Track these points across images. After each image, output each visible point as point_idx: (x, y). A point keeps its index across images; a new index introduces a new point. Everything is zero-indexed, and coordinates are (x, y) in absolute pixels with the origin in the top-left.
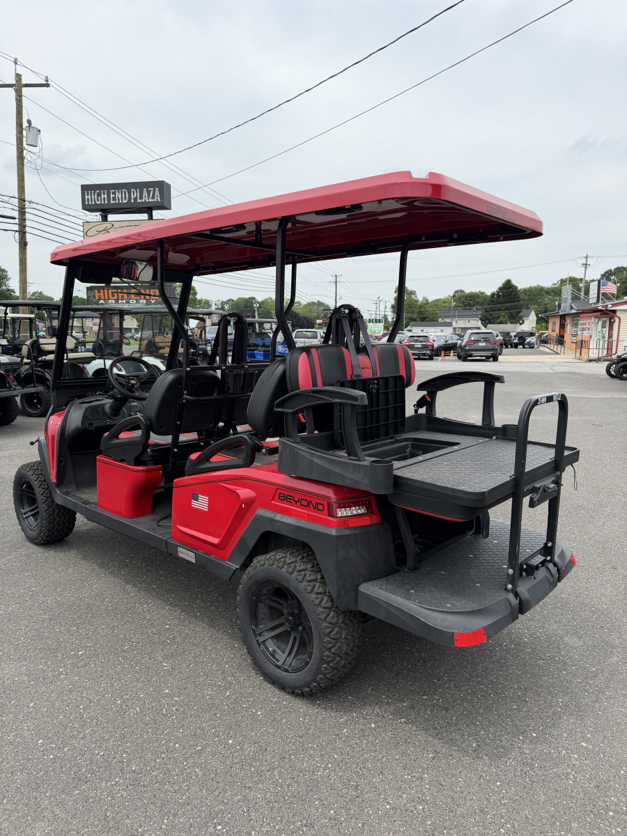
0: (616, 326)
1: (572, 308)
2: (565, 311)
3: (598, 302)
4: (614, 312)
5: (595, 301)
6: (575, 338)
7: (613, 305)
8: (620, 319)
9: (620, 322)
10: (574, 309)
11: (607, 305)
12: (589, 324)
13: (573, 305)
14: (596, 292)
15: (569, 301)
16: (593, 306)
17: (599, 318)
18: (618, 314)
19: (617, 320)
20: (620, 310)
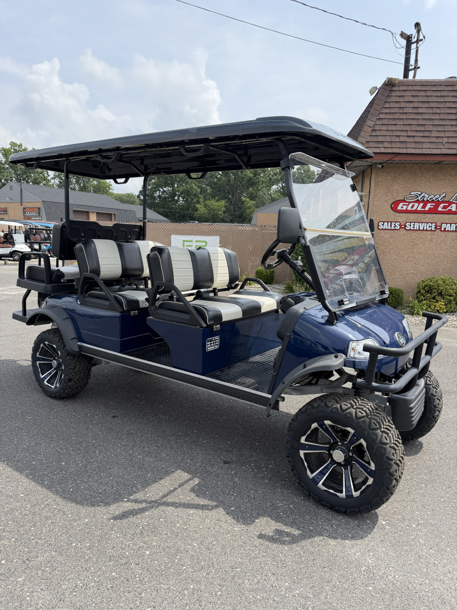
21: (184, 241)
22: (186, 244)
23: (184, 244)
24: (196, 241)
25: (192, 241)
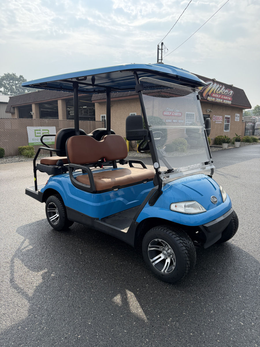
21: (35, 130)
22: (37, 132)
23: (35, 132)
24: (43, 130)
25: (40, 130)
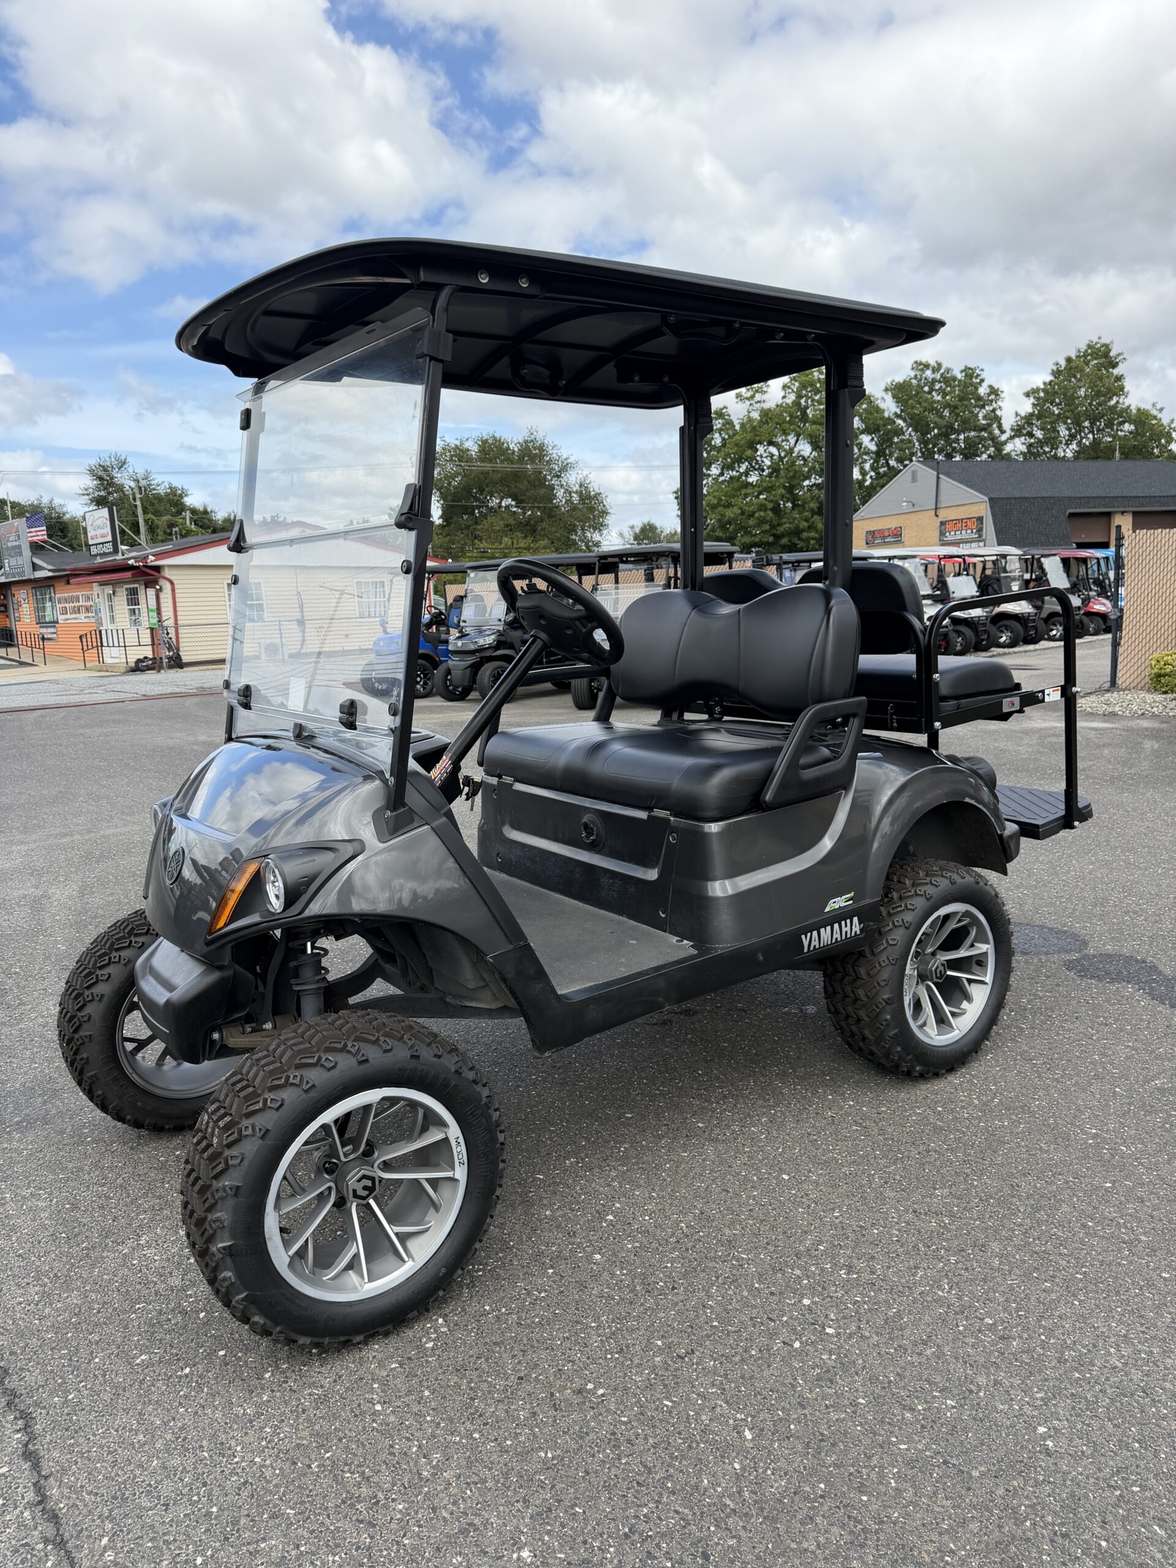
0: (166, 597)
1: (35, 567)
2: (19, 574)
3: (116, 551)
4: (158, 569)
5: (109, 548)
6: (53, 630)
7: (159, 556)
8: (172, 583)
9: (173, 590)
10: (42, 568)
11: (146, 557)
12: (88, 598)
13: (37, 561)
14: (108, 530)
15: (27, 552)
16: (99, 560)
17: (115, 584)
18: (167, 573)
19: (167, 586)
20: (170, 566)
